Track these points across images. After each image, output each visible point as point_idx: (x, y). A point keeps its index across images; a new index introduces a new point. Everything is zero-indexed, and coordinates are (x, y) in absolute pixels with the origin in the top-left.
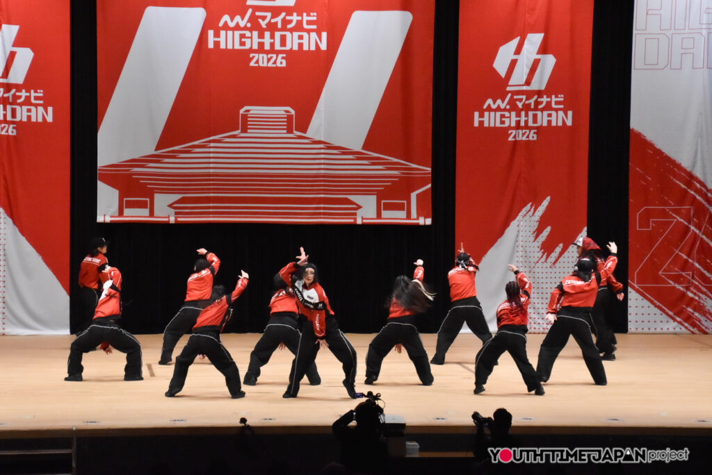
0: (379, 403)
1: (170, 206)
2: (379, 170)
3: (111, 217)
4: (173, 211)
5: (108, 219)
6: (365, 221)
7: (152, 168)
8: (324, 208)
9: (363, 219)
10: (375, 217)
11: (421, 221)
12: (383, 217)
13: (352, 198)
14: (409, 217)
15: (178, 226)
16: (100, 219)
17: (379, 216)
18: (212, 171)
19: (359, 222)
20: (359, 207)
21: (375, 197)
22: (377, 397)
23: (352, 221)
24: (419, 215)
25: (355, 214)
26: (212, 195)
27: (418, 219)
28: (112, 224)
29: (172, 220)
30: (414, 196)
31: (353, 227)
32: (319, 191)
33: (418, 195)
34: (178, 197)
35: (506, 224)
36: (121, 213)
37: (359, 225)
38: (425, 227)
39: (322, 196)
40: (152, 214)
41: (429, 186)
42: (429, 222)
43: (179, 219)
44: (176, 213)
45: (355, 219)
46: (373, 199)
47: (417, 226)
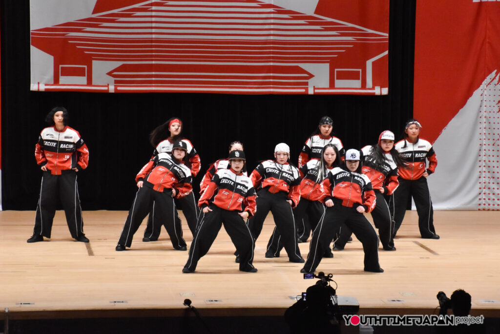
0: (331, 284)
1: (110, 74)
2: (332, 36)
3: (46, 85)
4: (113, 79)
5: (43, 88)
6: (317, 91)
7: (89, 33)
8: (274, 78)
9: (315, 88)
10: (328, 86)
11: (377, 91)
12: (336, 86)
13: (302, 66)
14: (364, 86)
15: (118, 95)
16: (34, 87)
17: (332, 85)
18: (154, 36)
19: (311, 92)
20: (311, 76)
21: (328, 65)
22: (328, 278)
23: (303, 91)
24: (375, 84)
25: (307, 84)
26: (154, 62)
27: (373, 88)
28: (47, 93)
29: (112, 89)
30: (369, 64)
31: (305, 97)
32: (267, 59)
33: (373, 63)
34: (118, 64)
35: (469, 94)
36: (56, 81)
37: (311, 95)
38: (381, 97)
39: (272, 64)
40: (90, 82)
41: (386, 53)
42: (385, 91)
43: (119, 88)
44: (116, 82)
45: (307, 89)
46: (326, 67)
47: (373, 96)
